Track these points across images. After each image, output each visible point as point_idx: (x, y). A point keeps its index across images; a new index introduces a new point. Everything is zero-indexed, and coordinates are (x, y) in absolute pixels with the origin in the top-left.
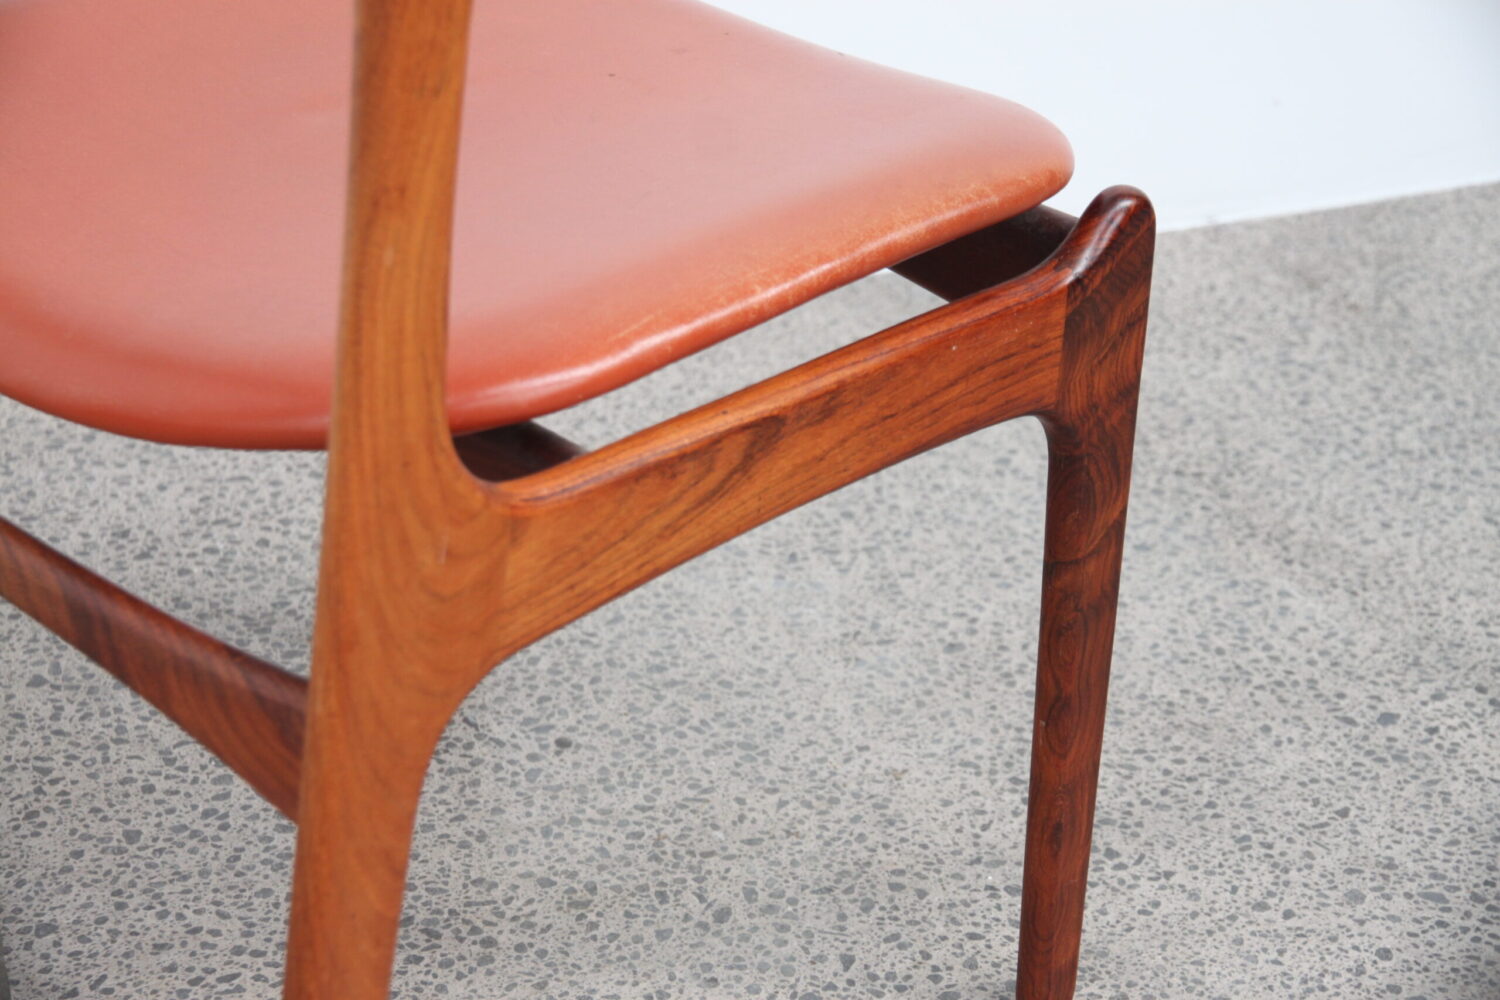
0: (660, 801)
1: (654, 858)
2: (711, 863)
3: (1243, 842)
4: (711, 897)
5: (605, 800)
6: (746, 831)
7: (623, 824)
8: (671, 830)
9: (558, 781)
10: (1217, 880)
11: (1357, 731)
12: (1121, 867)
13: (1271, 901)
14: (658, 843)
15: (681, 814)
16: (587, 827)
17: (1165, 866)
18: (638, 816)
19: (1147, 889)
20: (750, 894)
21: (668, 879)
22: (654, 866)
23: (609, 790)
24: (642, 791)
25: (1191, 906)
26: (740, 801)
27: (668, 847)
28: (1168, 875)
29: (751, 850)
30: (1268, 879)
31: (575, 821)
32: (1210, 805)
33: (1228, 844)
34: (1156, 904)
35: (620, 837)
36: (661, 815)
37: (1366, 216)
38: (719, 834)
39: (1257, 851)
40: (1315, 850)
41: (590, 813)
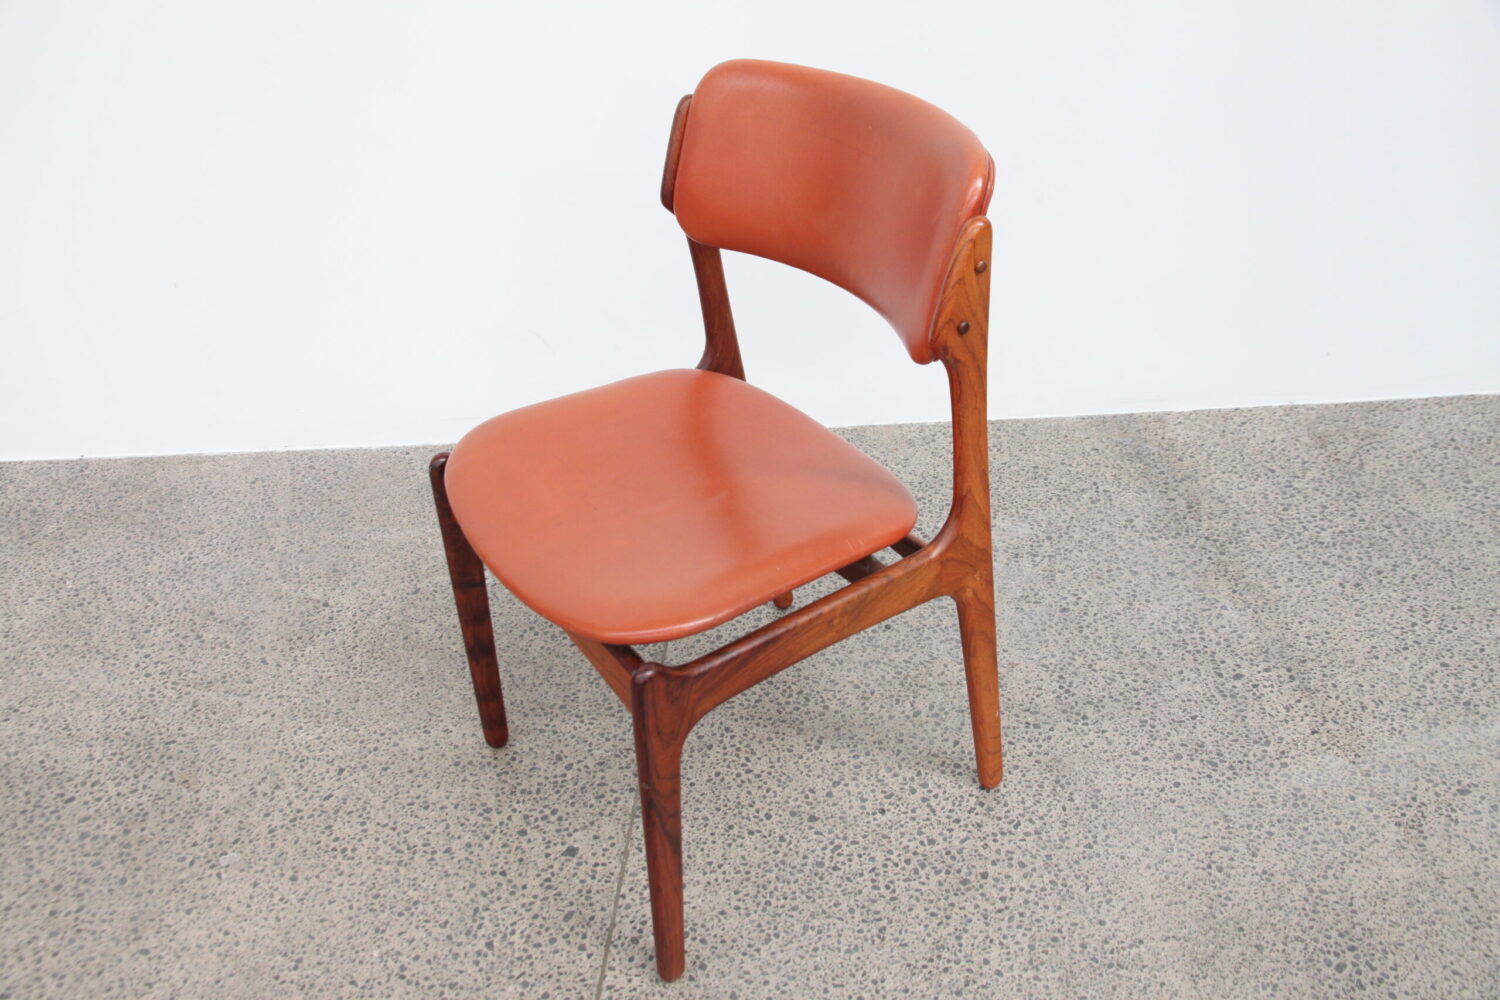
0: (914, 660)
1: (902, 684)
2: (923, 691)
3: (1143, 723)
4: (916, 705)
5: (893, 655)
6: (942, 679)
7: (896, 667)
8: (913, 673)
9: (879, 643)
10: (1123, 738)
11: (1221, 680)
12: (1086, 724)
13: (1141, 752)
14: (906, 678)
15: (920, 667)
16: (882, 666)
17: (1104, 727)
18: (903, 665)
19: (1092, 736)
20: (931, 707)
21: (903, 694)
22: (899, 687)
23: (897, 651)
24: (909, 654)
25: (1106, 747)
26: (945, 666)
27: (909, 680)
28: (1104, 732)
29: (940, 688)
30: (1146, 741)
31: (878, 662)
32: (1138, 703)
33: (1137, 722)
34: (1092, 744)
35: (893, 673)
36: (912, 666)
37: (1372, 408)
38: (930, 679)
39: (1148, 728)
40: (1173, 733)
41: (886, 660)
